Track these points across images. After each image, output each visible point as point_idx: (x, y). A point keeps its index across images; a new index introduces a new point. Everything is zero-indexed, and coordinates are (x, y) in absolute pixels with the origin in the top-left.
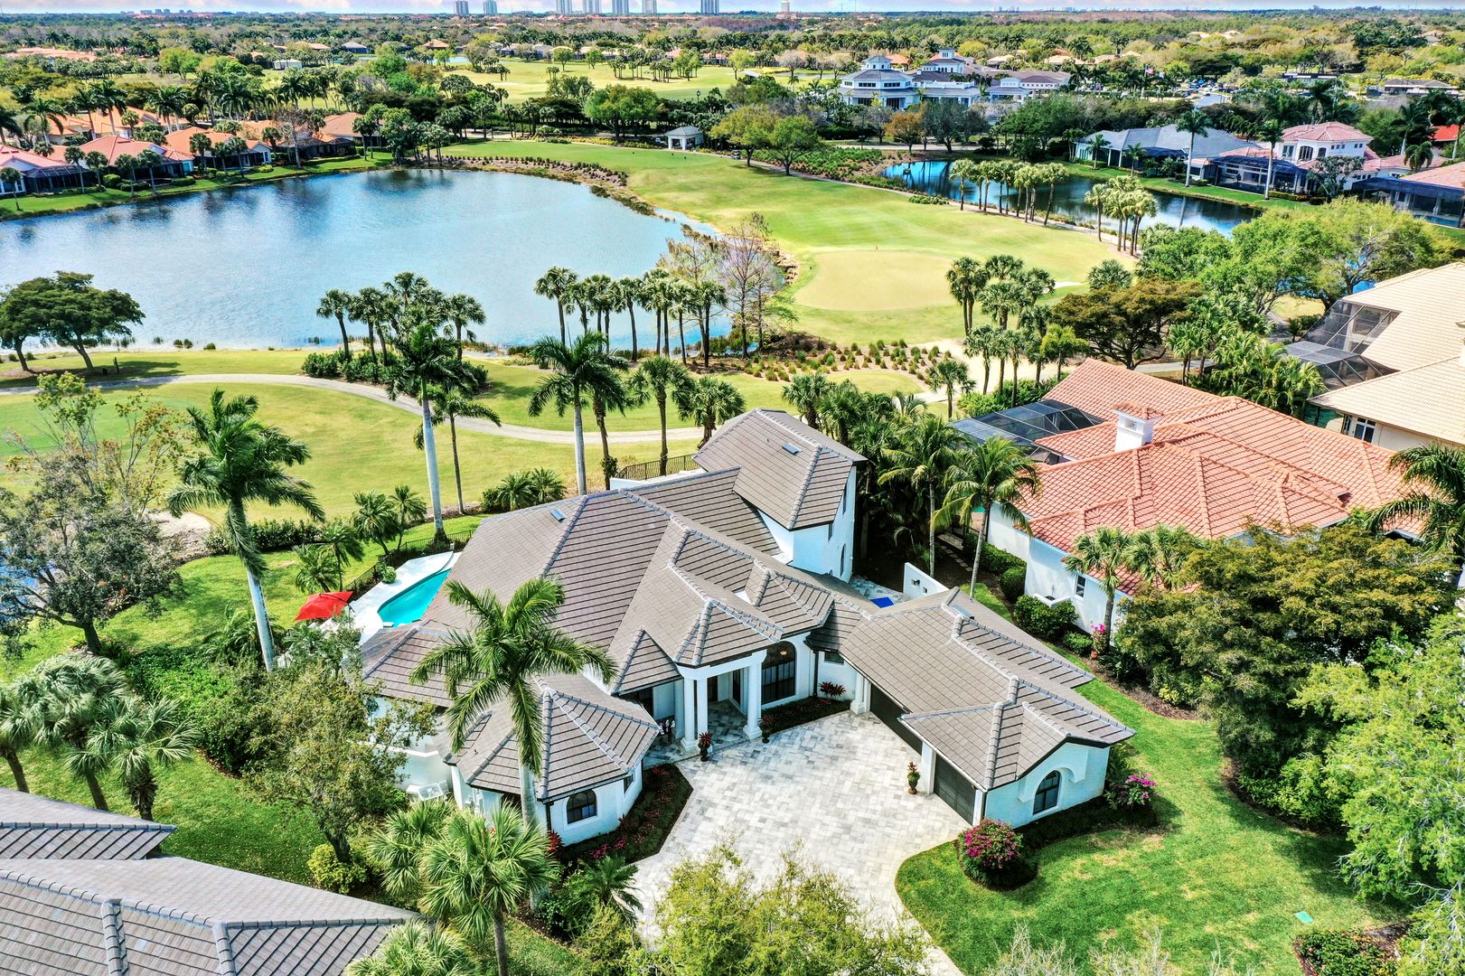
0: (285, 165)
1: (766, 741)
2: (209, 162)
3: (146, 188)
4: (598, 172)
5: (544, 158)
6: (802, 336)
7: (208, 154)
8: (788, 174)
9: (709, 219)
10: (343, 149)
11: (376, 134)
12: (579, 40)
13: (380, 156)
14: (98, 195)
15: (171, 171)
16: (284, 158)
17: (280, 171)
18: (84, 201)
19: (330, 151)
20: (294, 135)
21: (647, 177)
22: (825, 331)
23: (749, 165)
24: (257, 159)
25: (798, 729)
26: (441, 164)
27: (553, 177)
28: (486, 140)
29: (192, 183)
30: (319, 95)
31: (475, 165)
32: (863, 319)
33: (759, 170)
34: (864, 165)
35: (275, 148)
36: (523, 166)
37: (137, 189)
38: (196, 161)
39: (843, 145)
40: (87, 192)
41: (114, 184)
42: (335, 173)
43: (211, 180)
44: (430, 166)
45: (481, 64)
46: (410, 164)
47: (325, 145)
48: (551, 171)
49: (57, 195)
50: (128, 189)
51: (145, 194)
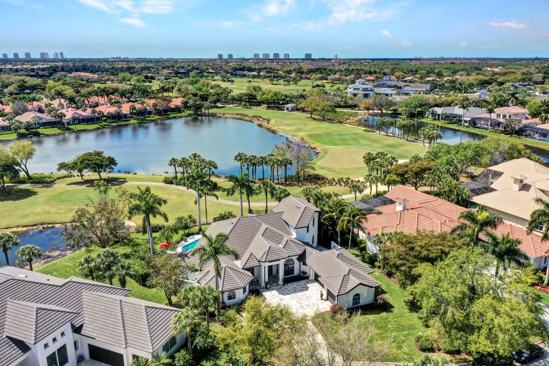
0: (158, 115)
1: (284, 285)
2: (135, 114)
3: (115, 122)
4: (260, 119)
5: (243, 114)
6: (318, 175)
7: (135, 111)
8: (324, 121)
9: (295, 136)
10: (177, 110)
11: (188, 105)
12: (260, 70)
13: (189, 112)
14: (100, 124)
15: (123, 116)
16: (159, 113)
17: (157, 117)
18: (96, 126)
19: (172, 110)
20: (161, 105)
21: (276, 121)
22: (325, 174)
23: (311, 117)
24: (150, 113)
25: (294, 283)
26: (209, 115)
27: (245, 120)
28: (224, 107)
29: (129, 121)
30: (171, 92)
31: (220, 115)
32: (338, 170)
33: (315, 119)
34: (351, 118)
35: (156, 109)
36: (236, 116)
37: (112, 122)
38: (131, 114)
39: (345, 110)
40: (97, 123)
41: (105, 121)
42: (174, 118)
43: (135, 119)
44: (205, 116)
45: (225, 79)
46: (199, 115)
47: (172, 108)
48: (245, 118)
49: (87, 124)
50: (109, 123)
51: (114, 124)
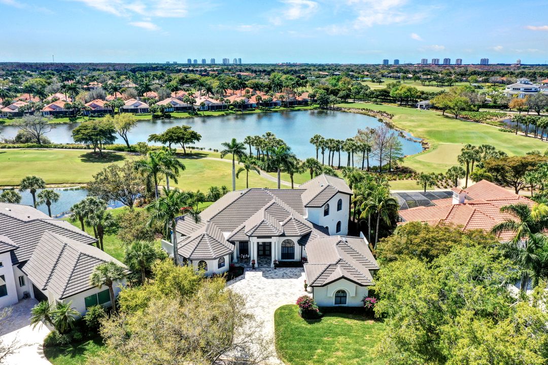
0: (284, 107)
2: (261, 104)
3: (240, 111)
4: (385, 114)
5: (368, 109)
6: (406, 168)
7: (261, 102)
8: (456, 119)
9: (412, 131)
10: (305, 103)
11: (316, 98)
13: (315, 106)
14: (226, 112)
15: (249, 106)
16: (285, 104)
17: (282, 108)
18: (221, 113)
19: (300, 103)
20: (288, 98)
21: (400, 117)
22: (417, 168)
23: (443, 115)
24: (276, 104)
26: (334, 109)
27: (369, 115)
28: (354, 102)
29: (254, 110)
30: (304, 86)
31: (345, 110)
32: (435, 166)
33: (447, 117)
35: (283, 102)
36: (360, 111)
37: (237, 111)
38: (257, 104)
39: (492, 111)
40: (223, 111)
41: (232, 109)
42: (299, 110)
43: (260, 110)
44: (330, 110)
45: (374, 80)
46: (324, 109)
47: (299, 101)
48: (369, 113)
49: (215, 111)
50: (235, 111)
51: (239, 112)
